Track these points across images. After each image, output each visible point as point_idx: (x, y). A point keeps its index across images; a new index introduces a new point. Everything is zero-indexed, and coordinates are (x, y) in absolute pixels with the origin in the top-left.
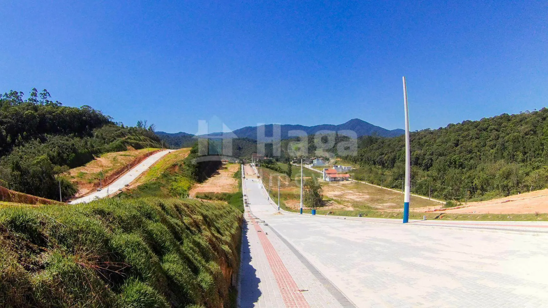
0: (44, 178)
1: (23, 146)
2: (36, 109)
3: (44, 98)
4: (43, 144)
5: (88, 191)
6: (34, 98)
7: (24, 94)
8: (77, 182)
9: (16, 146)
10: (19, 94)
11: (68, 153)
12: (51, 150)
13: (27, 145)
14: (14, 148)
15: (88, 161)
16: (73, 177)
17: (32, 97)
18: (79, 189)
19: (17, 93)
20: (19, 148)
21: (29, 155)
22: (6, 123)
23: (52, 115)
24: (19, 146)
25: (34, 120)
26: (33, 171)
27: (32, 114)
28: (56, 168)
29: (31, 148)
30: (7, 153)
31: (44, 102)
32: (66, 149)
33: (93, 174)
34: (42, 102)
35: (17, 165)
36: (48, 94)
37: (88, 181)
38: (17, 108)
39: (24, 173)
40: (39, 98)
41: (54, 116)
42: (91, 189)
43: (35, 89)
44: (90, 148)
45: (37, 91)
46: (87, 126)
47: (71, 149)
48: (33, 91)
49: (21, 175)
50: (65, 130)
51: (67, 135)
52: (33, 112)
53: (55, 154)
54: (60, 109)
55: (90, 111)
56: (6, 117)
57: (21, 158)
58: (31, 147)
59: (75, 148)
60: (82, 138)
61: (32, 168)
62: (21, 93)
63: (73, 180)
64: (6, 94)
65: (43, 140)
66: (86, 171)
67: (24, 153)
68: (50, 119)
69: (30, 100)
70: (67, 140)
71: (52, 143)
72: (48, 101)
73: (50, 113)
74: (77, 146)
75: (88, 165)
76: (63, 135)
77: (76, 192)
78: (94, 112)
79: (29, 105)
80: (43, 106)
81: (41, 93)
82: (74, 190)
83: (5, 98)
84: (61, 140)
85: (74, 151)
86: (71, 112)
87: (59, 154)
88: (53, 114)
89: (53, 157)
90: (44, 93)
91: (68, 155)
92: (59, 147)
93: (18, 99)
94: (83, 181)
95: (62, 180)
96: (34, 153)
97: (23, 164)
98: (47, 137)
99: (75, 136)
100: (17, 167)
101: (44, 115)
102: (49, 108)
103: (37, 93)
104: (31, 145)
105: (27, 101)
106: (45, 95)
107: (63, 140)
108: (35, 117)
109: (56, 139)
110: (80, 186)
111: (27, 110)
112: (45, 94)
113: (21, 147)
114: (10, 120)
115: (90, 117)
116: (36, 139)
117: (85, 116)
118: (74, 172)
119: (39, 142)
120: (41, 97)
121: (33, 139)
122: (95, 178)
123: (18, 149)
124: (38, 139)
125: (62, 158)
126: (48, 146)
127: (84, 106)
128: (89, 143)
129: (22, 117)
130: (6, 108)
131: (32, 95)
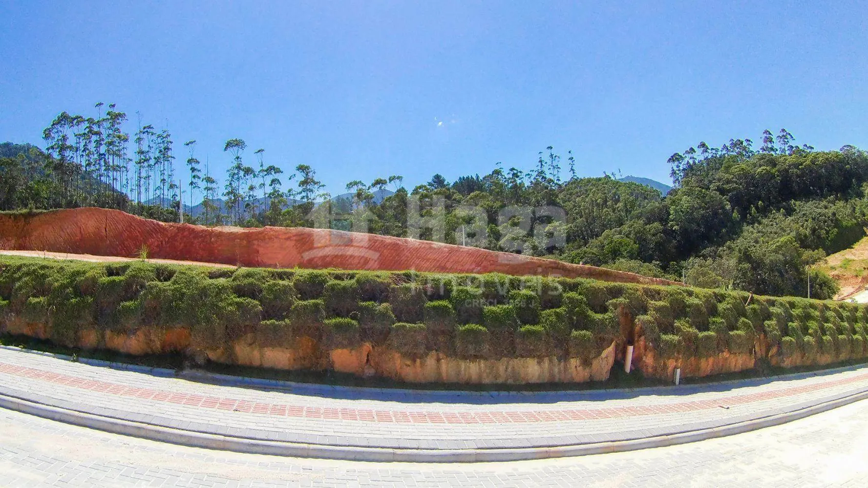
0: (787, 272)
1: (760, 223)
2: (773, 163)
3: (786, 143)
4: (789, 218)
5: (852, 290)
6: (770, 146)
7: (752, 142)
8: (838, 276)
9: (748, 224)
10: (745, 144)
11: (827, 229)
12: (802, 226)
13: (765, 221)
14: (745, 228)
15: (857, 239)
16: (833, 268)
17: (766, 145)
18: (840, 288)
19: (742, 143)
20: (753, 227)
21: (768, 237)
22: (729, 191)
23: (798, 169)
24: (753, 223)
25: (773, 181)
26: (772, 261)
27: (768, 172)
28: (807, 254)
29: (772, 225)
30: (734, 236)
31: (786, 149)
32: (825, 222)
33: (863, 260)
34: (784, 150)
35: (745, 253)
36: (788, 136)
37: (855, 274)
38: (744, 166)
39: (757, 265)
40: (776, 145)
41: (803, 169)
42: (857, 287)
43: (766, 132)
44: (859, 217)
45: (770, 134)
46: (853, 180)
47: (832, 220)
48: (765, 135)
49: (754, 269)
50: (822, 191)
51: (825, 198)
52: (768, 168)
53: (808, 232)
54: (810, 158)
55: (854, 154)
56: (728, 182)
57: (757, 242)
58: (771, 223)
59: (837, 220)
60: (847, 201)
61: (769, 256)
62: (748, 140)
63: (833, 273)
64: (725, 147)
65: (790, 212)
66: (853, 257)
67: (760, 234)
68: (798, 176)
69: (763, 149)
70: (826, 208)
71: (804, 214)
72: (792, 147)
73: (796, 166)
74: (841, 216)
75: (856, 246)
76: (820, 200)
77: (834, 293)
78: (860, 154)
79: (762, 158)
80: (784, 156)
81: (778, 137)
82: (833, 290)
83: (724, 152)
84: (817, 207)
85: (837, 223)
86: (827, 159)
87: (814, 231)
88: (800, 167)
89: (805, 236)
90: (783, 135)
91: (827, 232)
92: (814, 219)
93: (746, 151)
94: (848, 274)
95: (816, 273)
96: (776, 233)
97: (757, 252)
98: (795, 206)
99: (837, 198)
100: (746, 256)
101: (787, 171)
102: (792, 159)
103: (771, 136)
104: (771, 221)
105: (759, 151)
106: (786, 138)
107: (820, 208)
108: (773, 176)
109: (809, 208)
110: (842, 282)
111: (760, 166)
112: (785, 136)
113: (756, 225)
114: (735, 185)
115: (856, 164)
116: (778, 210)
117: (848, 164)
118: (835, 259)
119: (784, 215)
120: (779, 141)
121: (774, 211)
122: (865, 268)
123: (751, 229)
124: (782, 209)
125: (819, 237)
126: (797, 220)
127: (845, 146)
128: (857, 210)
129: (753, 178)
130: (728, 168)
131: (765, 142)
